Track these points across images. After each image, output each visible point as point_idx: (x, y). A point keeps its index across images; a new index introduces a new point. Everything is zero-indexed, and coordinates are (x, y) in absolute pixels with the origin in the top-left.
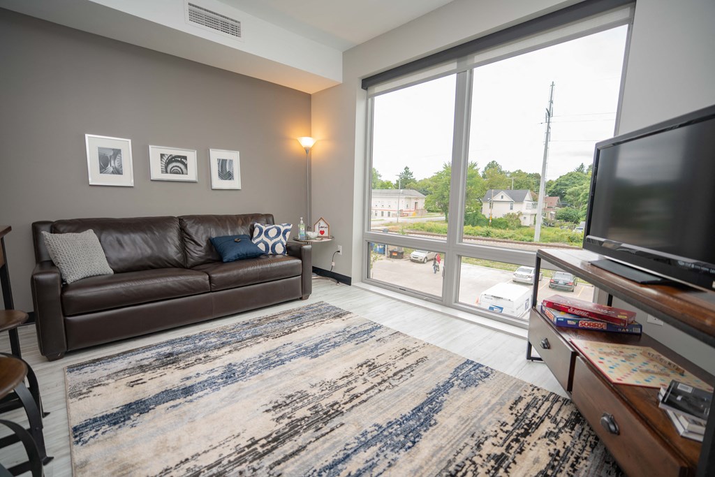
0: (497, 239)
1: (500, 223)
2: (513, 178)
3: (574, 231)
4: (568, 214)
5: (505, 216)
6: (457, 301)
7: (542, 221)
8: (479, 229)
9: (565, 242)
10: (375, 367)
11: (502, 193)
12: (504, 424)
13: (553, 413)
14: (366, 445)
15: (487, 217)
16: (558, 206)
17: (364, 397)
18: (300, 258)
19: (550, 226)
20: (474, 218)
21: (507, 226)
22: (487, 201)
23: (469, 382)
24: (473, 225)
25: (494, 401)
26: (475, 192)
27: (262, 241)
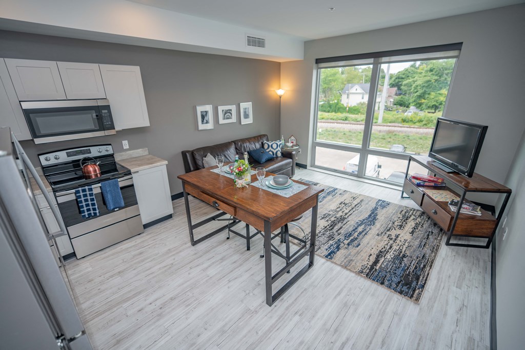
0: (352, 122)
1: (355, 110)
2: (364, 74)
3: (406, 114)
4: (402, 101)
5: (358, 104)
6: (364, 175)
7: (384, 107)
8: (339, 115)
9: (399, 123)
10: (346, 204)
11: (357, 87)
12: (399, 218)
13: (414, 214)
14: (360, 225)
15: (345, 105)
16: (396, 94)
17: (350, 213)
18: (291, 158)
19: (389, 110)
20: (336, 107)
21: (359, 112)
22: (345, 93)
23: (384, 207)
24: (335, 112)
25: (394, 212)
26: (337, 87)
27: (270, 151)
